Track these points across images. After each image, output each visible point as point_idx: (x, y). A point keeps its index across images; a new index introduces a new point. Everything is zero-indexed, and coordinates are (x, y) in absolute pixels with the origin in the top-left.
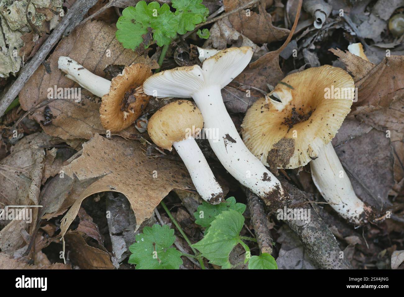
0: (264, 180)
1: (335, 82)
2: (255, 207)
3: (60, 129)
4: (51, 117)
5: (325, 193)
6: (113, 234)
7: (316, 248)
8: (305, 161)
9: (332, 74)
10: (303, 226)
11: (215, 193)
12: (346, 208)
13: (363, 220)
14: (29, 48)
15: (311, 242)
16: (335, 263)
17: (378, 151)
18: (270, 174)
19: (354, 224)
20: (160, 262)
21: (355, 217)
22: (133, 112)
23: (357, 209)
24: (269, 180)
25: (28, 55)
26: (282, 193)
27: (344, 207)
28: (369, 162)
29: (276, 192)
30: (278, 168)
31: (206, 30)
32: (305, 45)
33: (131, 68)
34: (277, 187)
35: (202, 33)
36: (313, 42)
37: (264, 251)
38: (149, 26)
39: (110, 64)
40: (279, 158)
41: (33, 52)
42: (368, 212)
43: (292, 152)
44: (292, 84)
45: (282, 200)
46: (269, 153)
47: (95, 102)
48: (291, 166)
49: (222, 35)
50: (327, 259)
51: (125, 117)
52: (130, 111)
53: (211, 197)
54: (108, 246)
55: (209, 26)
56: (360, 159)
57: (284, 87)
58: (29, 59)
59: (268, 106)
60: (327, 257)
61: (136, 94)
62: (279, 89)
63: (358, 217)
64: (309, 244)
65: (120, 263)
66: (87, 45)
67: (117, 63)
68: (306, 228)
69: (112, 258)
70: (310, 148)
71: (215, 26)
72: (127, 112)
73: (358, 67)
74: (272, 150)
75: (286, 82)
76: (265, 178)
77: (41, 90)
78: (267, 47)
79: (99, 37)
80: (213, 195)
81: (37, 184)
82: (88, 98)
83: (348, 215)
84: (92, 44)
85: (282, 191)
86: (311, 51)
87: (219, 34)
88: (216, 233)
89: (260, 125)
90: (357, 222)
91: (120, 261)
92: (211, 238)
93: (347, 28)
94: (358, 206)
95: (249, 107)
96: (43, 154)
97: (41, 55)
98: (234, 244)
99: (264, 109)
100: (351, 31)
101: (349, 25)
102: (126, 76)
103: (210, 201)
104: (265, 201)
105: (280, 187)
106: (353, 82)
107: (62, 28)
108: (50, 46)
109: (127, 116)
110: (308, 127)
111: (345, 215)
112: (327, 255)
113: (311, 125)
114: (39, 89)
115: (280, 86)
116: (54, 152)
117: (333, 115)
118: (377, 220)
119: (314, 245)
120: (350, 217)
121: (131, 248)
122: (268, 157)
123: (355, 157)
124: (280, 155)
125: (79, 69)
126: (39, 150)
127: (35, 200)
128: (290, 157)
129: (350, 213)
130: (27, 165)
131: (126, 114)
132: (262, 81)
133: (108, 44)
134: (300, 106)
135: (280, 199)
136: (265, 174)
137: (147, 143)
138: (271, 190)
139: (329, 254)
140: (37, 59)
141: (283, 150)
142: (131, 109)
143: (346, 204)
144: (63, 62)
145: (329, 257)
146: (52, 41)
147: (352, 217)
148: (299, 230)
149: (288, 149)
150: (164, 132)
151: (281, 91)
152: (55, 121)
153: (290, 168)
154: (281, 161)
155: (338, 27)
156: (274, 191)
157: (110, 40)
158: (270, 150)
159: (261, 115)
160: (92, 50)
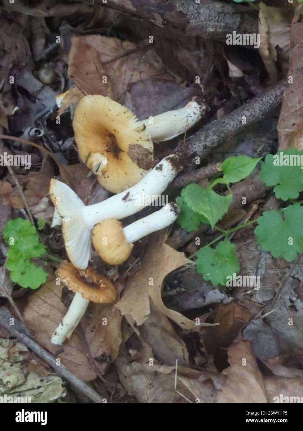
0: (161, 170)
1: (85, 113)
2: (185, 180)
3: (114, 346)
4: (103, 355)
5: (179, 131)
6: (204, 302)
7: (223, 135)
8: (147, 135)
9: (79, 118)
10: (203, 145)
11: (170, 209)
12: (192, 115)
13: (203, 102)
14: (41, 368)
15: (217, 139)
16: (236, 120)
17: (148, 91)
18: (158, 165)
19: (206, 111)
20: (227, 259)
21: (200, 108)
22: (101, 281)
23: (194, 107)
24: (161, 166)
25: (47, 369)
26: (173, 155)
27: (191, 116)
28: (156, 98)
29: (172, 161)
30: (153, 159)
31: (39, 223)
32: (58, 147)
33: (62, 275)
34: (168, 159)
35: (41, 227)
36: (56, 141)
37: (219, 169)
38: (28, 261)
39: (60, 301)
40: (144, 158)
41: (46, 365)
42: (197, 98)
43: (139, 147)
44: (86, 154)
45: (179, 155)
46: (140, 167)
47: (93, 317)
48: (151, 147)
49: (44, 211)
50: (232, 125)
51: (104, 286)
52: (100, 283)
53: (173, 212)
54: (214, 305)
55: (35, 221)
56: (153, 106)
57: (90, 161)
58: (52, 369)
59: (104, 173)
60: (230, 126)
61: (86, 276)
62: (91, 165)
63: (200, 106)
64: (219, 141)
65: (229, 297)
66: (43, 320)
67: (60, 295)
68: (206, 143)
69: (224, 303)
70: (136, 129)
71: (36, 216)
72: (100, 284)
73: (74, 96)
74: (138, 164)
75: (85, 158)
76: (160, 168)
77: (80, 363)
78: (57, 176)
79: (38, 310)
80: (171, 210)
81: (159, 366)
82: (90, 323)
83: (198, 114)
84: (43, 316)
85: (171, 156)
86: (63, 143)
87: (43, 213)
88: (203, 207)
89: (118, 177)
90: (204, 107)
91: (227, 296)
92: (206, 211)
93: (47, 116)
94: (191, 106)
95: (104, 189)
96: (135, 363)
97: (48, 357)
98: (213, 193)
99: (106, 176)
100: (49, 113)
101: (45, 114)
102: (68, 279)
103: (177, 213)
104: (180, 170)
105: (168, 157)
106: (85, 97)
107: (26, 339)
108: (42, 350)
109: (104, 284)
110: (119, 133)
111: (198, 116)
112: (228, 126)
113: (118, 130)
114: (79, 365)
115: (88, 165)
116: (132, 352)
117: (110, 110)
118: (203, 91)
119: (219, 136)
120: (200, 113)
121: (215, 284)
122: (144, 169)
123: (152, 110)
124: (142, 157)
125: (62, 325)
126: (131, 367)
127: (172, 368)
128: (143, 148)
129: (196, 112)
130: (144, 380)
131: (102, 286)
132: (85, 183)
133: (44, 302)
134: (105, 145)
135: (178, 157)
136: (157, 169)
137: (129, 272)
138: (170, 164)
139: (227, 124)
140: (51, 361)
141: (138, 154)
142: (98, 281)
143: (189, 114)
144: (56, 340)
145: (230, 124)
146: (37, 348)
147: (200, 112)
148: (206, 149)
149: (137, 150)
150: (117, 248)
151: (92, 162)
152: (108, 353)
153: (153, 148)
154: (146, 155)
155: (46, 123)
156: (171, 162)
157: (41, 301)
158: (138, 167)
159: (110, 177)
160: (48, 316)
